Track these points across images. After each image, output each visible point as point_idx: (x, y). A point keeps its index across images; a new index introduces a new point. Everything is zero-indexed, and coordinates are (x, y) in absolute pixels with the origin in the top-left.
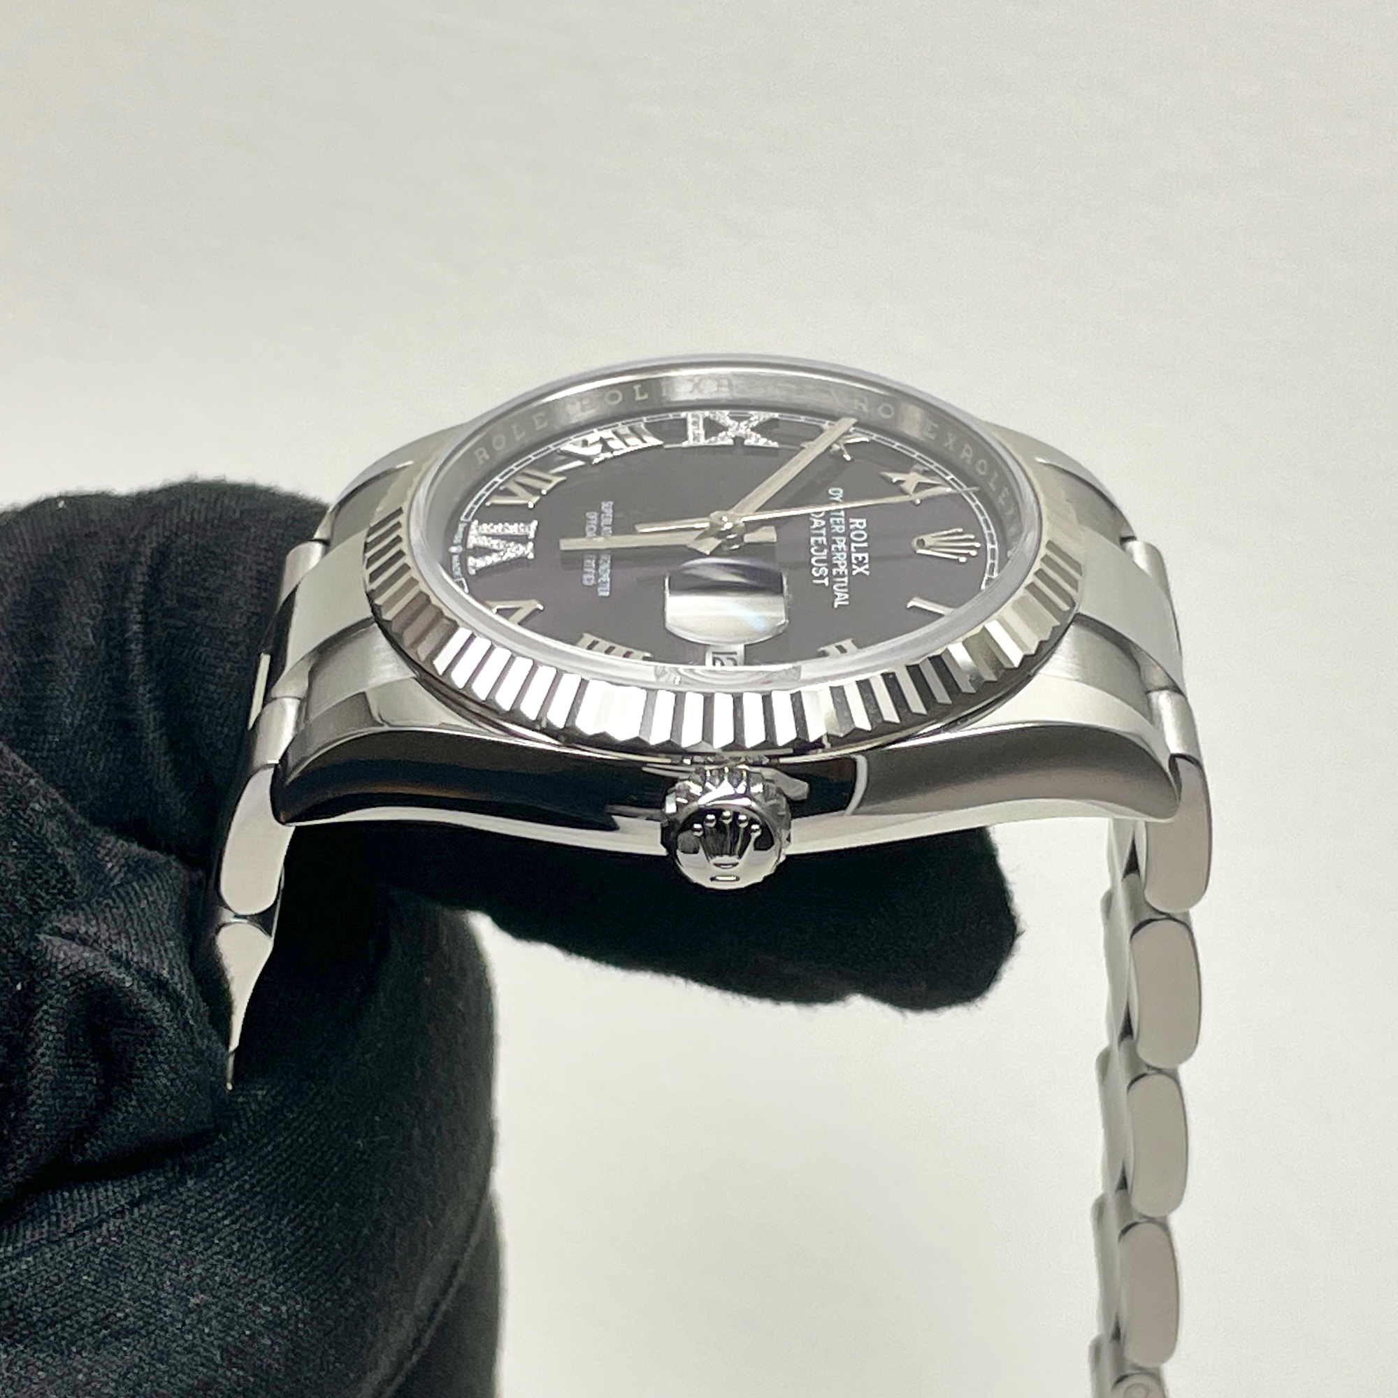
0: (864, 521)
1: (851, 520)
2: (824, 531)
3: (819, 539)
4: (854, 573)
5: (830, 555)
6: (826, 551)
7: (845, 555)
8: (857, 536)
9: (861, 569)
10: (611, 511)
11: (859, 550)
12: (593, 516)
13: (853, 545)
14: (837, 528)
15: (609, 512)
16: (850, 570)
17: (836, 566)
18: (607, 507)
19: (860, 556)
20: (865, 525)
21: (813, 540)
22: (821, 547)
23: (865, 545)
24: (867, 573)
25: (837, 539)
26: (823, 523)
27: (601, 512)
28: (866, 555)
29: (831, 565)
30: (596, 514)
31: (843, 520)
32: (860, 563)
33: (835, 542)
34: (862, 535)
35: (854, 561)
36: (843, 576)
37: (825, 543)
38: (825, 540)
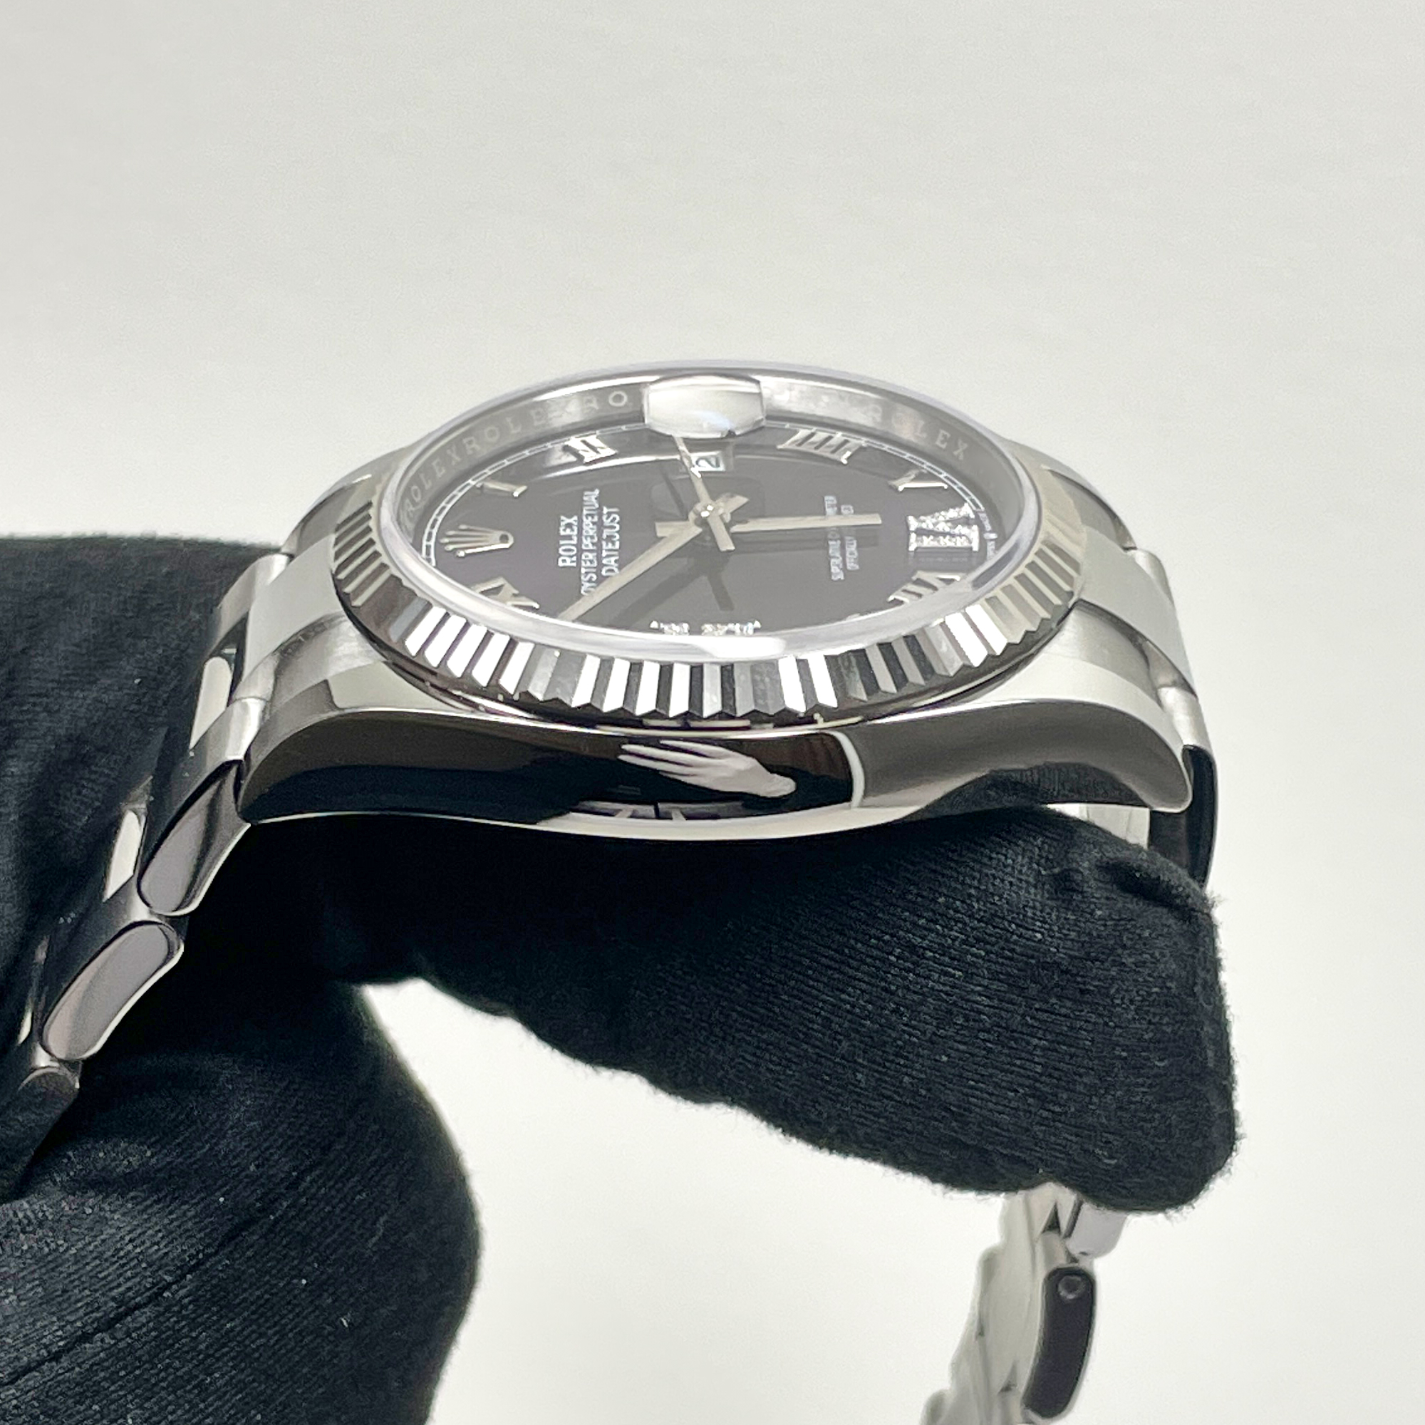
0: (561, 564)
1: (574, 564)
2: (604, 554)
3: (610, 546)
4: (575, 518)
5: (600, 533)
6: (604, 536)
7: (584, 533)
8: (570, 550)
9: (568, 521)
10: (833, 570)
11: (569, 537)
12: (852, 565)
13: (575, 542)
14: (591, 556)
15: (834, 569)
16: (580, 521)
17: (594, 523)
18: (837, 573)
19: (568, 532)
20: (560, 559)
21: (617, 545)
22: (610, 539)
23: (562, 542)
24: (562, 518)
25: (591, 547)
26: (604, 561)
27: (844, 568)
28: (562, 533)
29: (600, 526)
30: (849, 568)
31: (583, 564)
32: (569, 526)
33: (593, 544)
34: (565, 550)
35: (575, 528)
36: (587, 515)
37: (604, 543)
38: (604, 546)
